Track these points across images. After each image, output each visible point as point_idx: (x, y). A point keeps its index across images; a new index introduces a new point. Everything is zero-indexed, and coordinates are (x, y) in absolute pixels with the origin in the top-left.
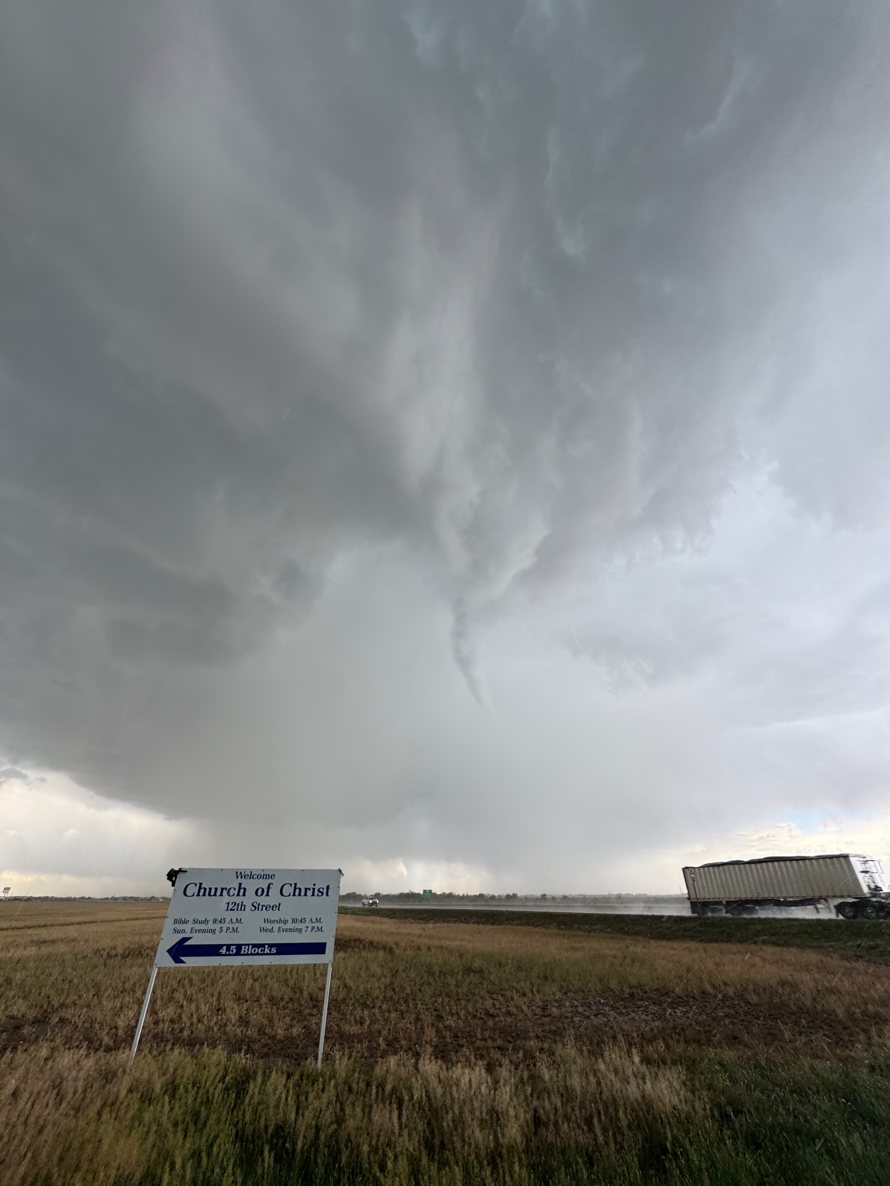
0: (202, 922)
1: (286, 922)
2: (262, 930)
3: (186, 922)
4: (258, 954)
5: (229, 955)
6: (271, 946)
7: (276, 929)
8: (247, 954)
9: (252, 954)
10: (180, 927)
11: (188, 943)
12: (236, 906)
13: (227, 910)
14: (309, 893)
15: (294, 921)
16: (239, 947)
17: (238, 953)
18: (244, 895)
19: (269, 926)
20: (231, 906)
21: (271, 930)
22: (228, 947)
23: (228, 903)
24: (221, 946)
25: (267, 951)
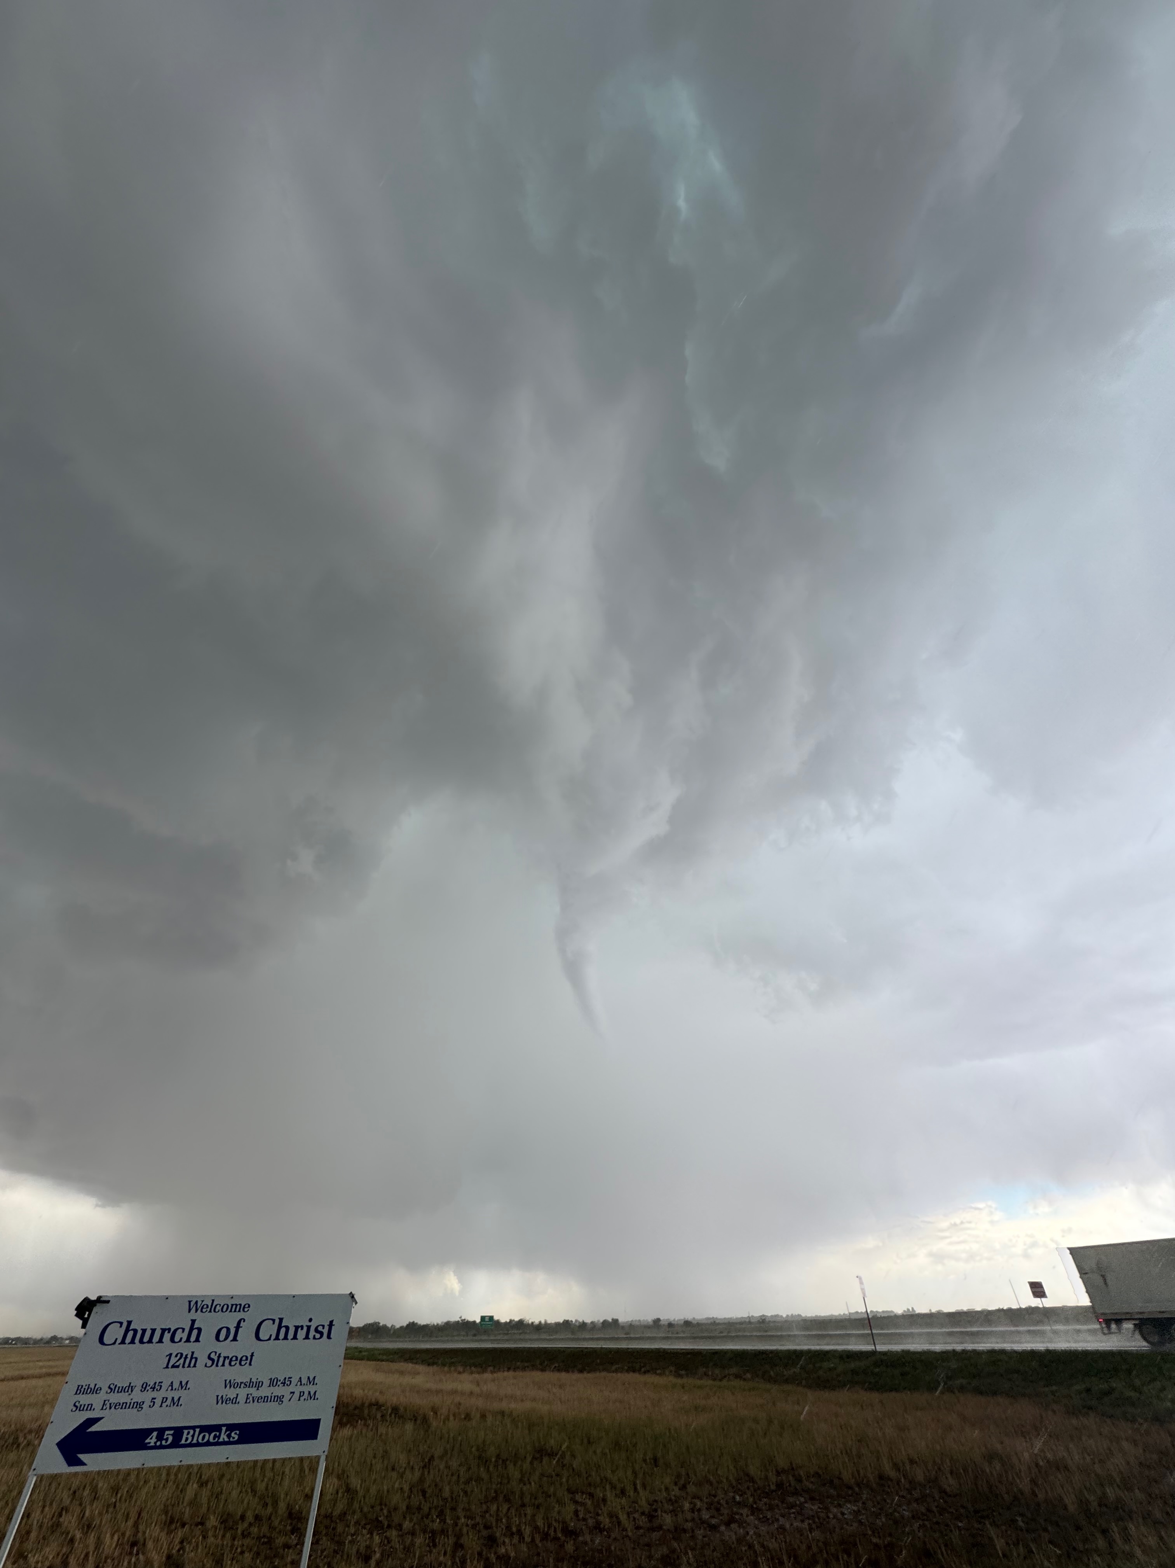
0: (122, 1390)
1: (259, 1385)
2: (221, 1400)
3: (95, 1390)
4: (208, 1444)
5: (162, 1447)
6: (231, 1427)
7: (242, 1399)
8: (191, 1445)
9: (198, 1445)
10: (84, 1399)
11: (94, 1428)
12: (182, 1360)
13: (167, 1367)
14: (301, 1334)
15: (273, 1382)
16: (178, 1432)
17: (176, 1444)
18: (197, 1340)
19: (231, 1393)
20: (173, 1360)
21: (234, 1401)
22: (161, 1431)
23: (171, 1355)
24: (148, 1432)
25: (224, 1437)
